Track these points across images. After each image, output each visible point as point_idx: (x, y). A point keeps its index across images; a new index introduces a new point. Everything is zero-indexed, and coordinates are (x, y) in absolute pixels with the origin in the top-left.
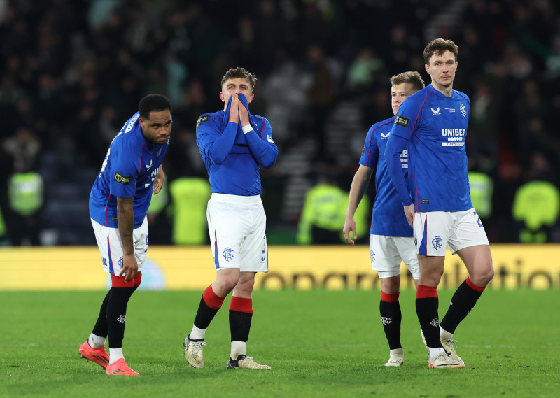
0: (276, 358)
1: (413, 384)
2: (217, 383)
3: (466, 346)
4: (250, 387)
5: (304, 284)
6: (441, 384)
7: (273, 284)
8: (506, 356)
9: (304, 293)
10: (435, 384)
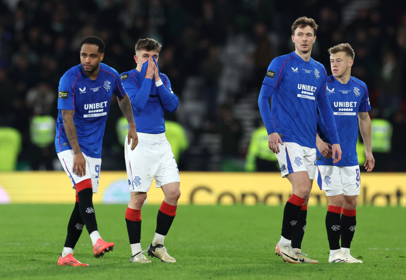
0: (228, 256)
1: (330, 277)
2: (184, 274)
3: (371, 249)
4: (208, 277)
5: (250, 201)
6: (351, 277)
7: (227, 200)
8: (400, 257)
9: (250, 207)
10: (347, 277)
